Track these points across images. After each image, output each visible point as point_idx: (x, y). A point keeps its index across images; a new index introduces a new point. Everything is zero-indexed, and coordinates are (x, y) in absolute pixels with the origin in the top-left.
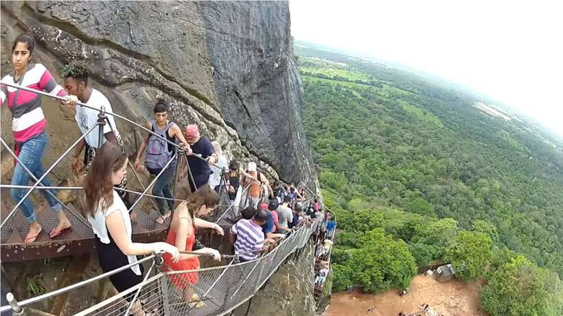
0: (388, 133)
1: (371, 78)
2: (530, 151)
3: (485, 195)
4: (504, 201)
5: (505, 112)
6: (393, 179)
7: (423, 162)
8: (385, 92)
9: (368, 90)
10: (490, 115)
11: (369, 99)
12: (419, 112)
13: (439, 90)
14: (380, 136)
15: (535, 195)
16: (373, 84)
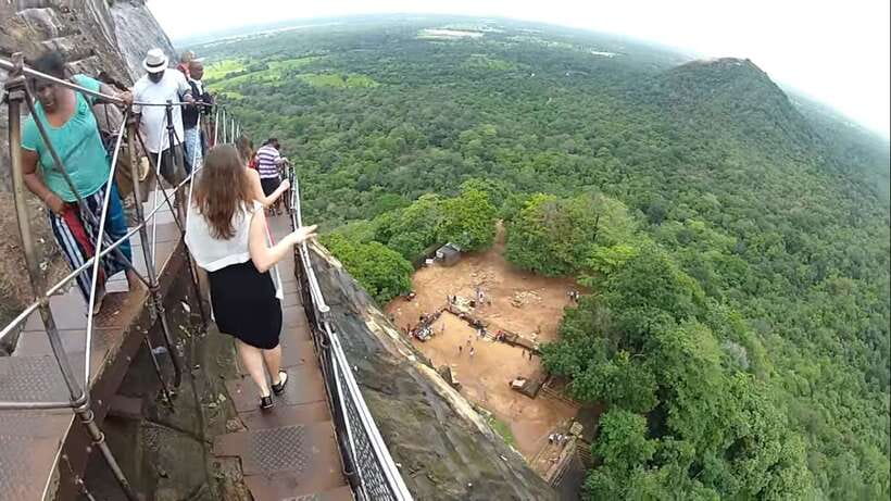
0: (299, 129)
1: (248, 62)
2: (529, 67)
3: (478, 149)
4: (511, 147)
5: (470, 28)
6: (334, 188)
7: (367, 146)
8: (274, 74)
9: (249, 83)
10: (446, 41)
11: (255, 93)
12: (333, 80)
13: (358, 37)
14: (291, 140)
15: (557, 121)
16: (252, 70)
